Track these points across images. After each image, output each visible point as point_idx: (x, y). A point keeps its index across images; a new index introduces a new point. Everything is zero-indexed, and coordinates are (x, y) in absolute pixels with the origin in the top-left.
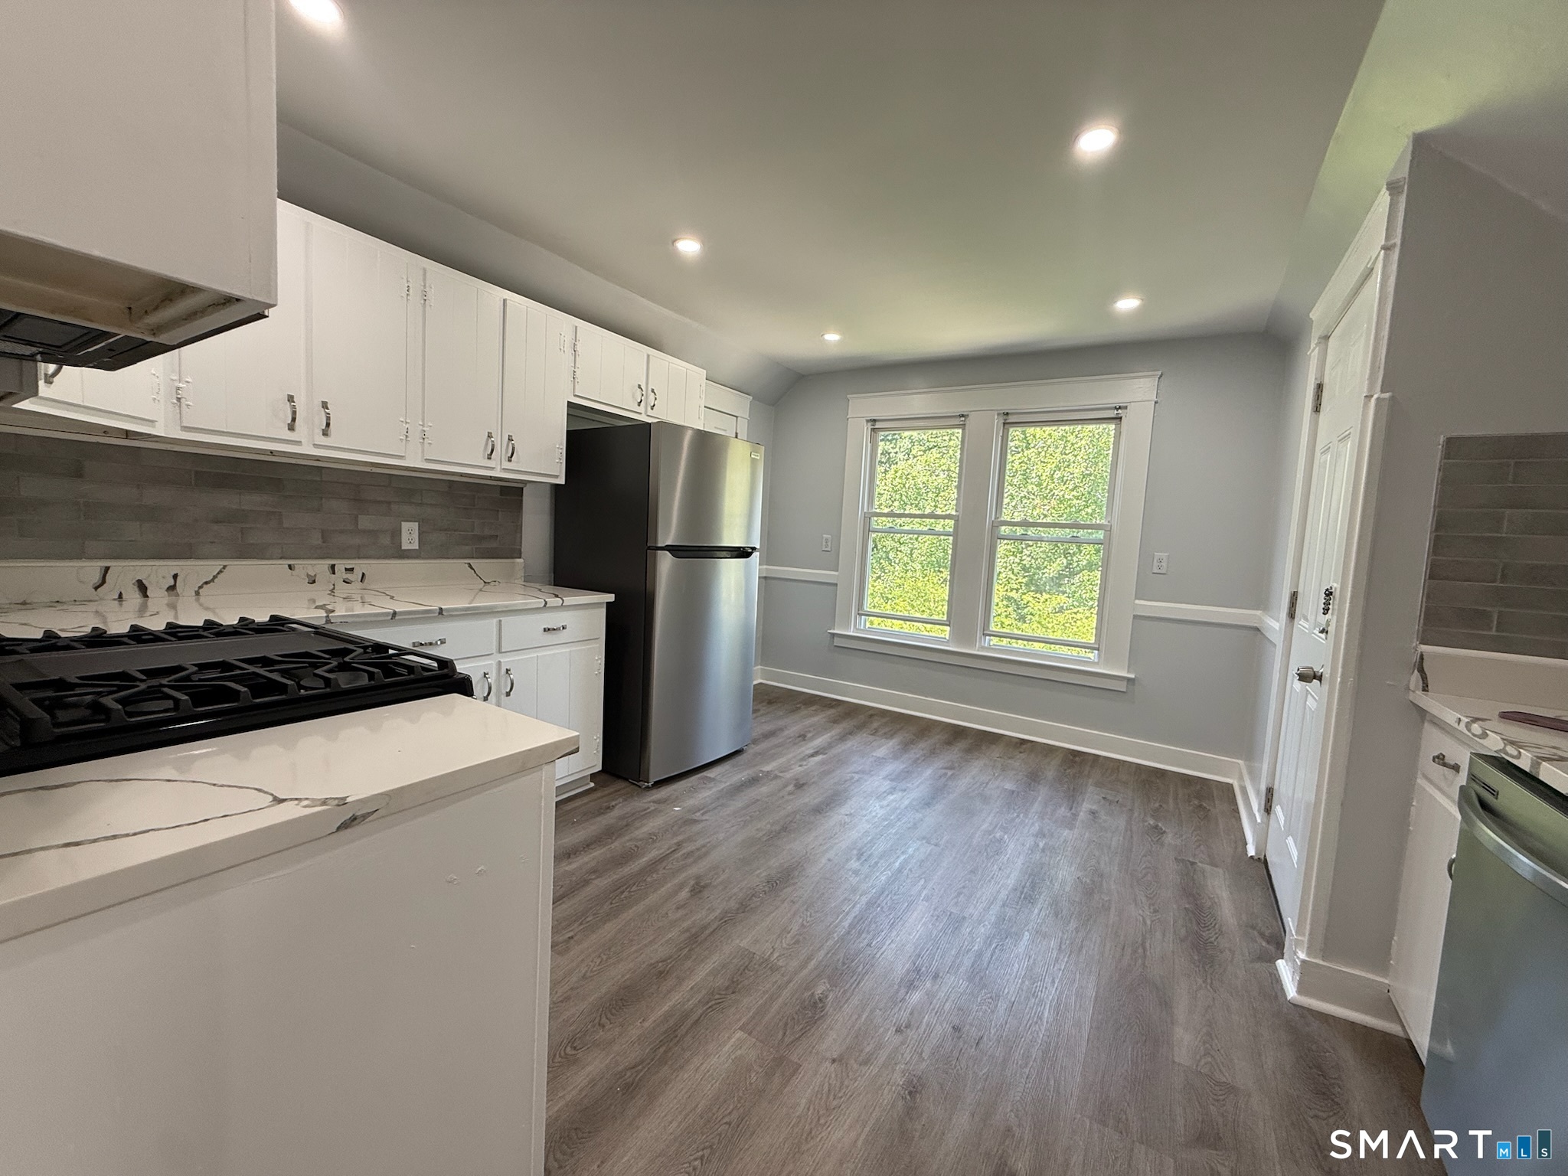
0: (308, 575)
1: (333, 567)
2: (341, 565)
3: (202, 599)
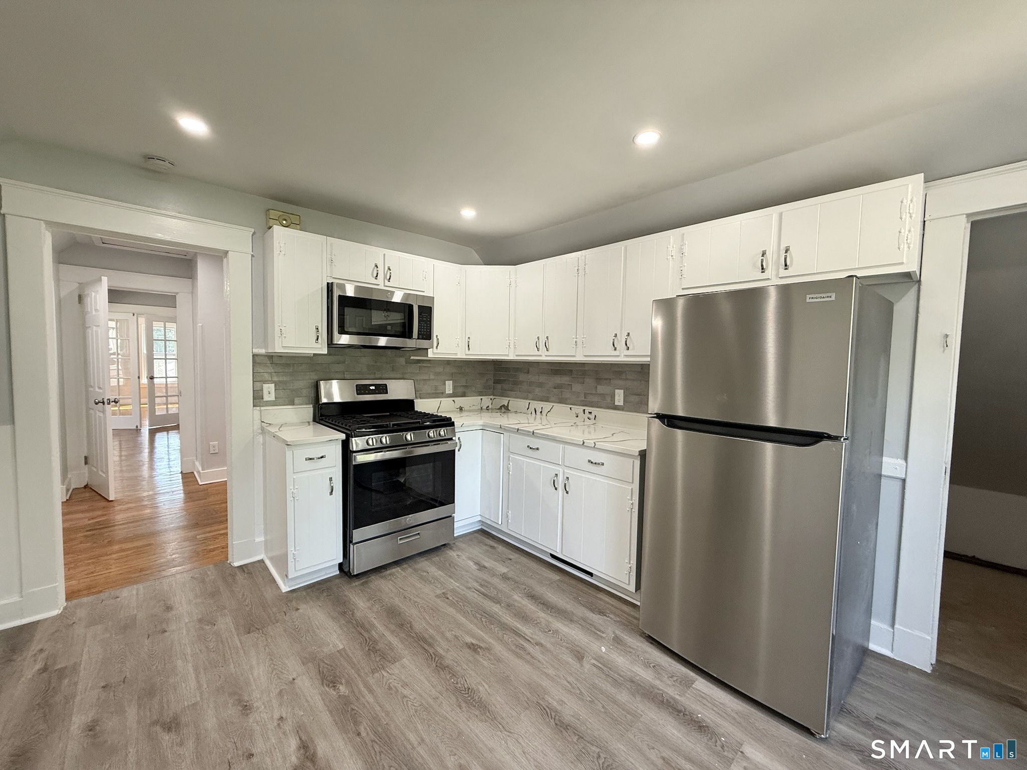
0: (576, 413)
1: (584, 410)
2: (588, 409)
3: (548, 418)
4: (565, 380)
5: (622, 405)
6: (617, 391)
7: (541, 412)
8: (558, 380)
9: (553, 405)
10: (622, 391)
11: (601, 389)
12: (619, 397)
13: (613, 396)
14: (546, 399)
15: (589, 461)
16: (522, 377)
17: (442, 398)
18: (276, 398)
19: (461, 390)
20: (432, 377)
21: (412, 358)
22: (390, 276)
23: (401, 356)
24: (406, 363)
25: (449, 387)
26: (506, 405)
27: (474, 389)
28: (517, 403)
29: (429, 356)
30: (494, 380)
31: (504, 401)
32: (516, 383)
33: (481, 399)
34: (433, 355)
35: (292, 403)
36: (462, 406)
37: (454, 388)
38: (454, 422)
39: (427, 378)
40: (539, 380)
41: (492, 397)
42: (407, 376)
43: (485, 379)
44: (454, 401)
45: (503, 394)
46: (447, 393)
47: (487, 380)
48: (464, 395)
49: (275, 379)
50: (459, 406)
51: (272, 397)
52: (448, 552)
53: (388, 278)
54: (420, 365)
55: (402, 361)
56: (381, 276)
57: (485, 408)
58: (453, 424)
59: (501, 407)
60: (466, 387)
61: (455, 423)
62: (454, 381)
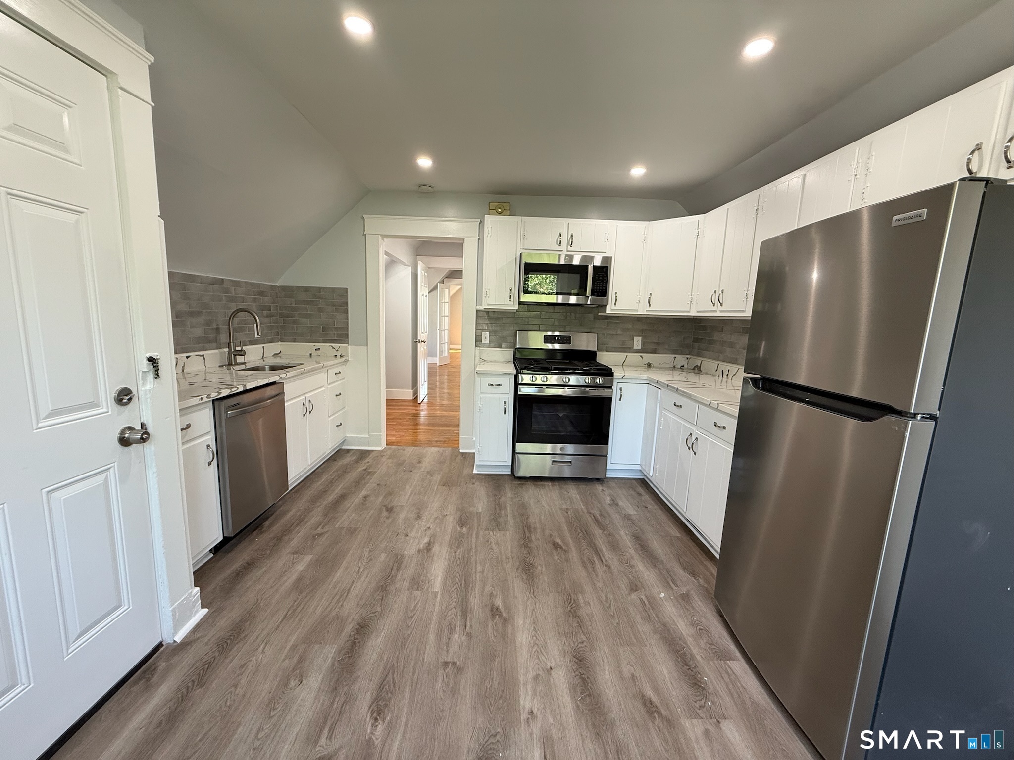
3: (733, 381)
9: (739, 367)
15: (715, 424)
17: (630, 352)
18: (490, 342)
19: (652, 347)
20: (620, 332)
21: (599, 314)
22: (572, 242)
23: (590, 313)
24: (594, 319)
25: (638, 343)
26: (699, 365)
27: (667, 347)
28: (709, 364)
29: (607, 312)
30: (694, 338)
31: (697, 361)
32: (711, 342)
33: (675, 357)
34: (611, 311)
35: (500, 347)
36: (650, 363)
37: (643, 344)
38: (613, 373)
39: (614, 333)
40: (730, 340)
41: (688, 356)
42: (592, 330)
43: (682, 337)
44: (641, 356)
45: (698, 355)
46: (634, 348)
47: (684, 338)
48: (654, 352)
49: (490, 328)
50: (647, 363)
51: (487, 342)
52: (597, 486)
53: (570, 244)
54: (608, 321)
55: (591, 316)
56: (564, 243)
57: (679, 367)
58: (612, 374)
59: (695, 367)
60: (658, 344)
61: (615, 374)
62: (644, 338)
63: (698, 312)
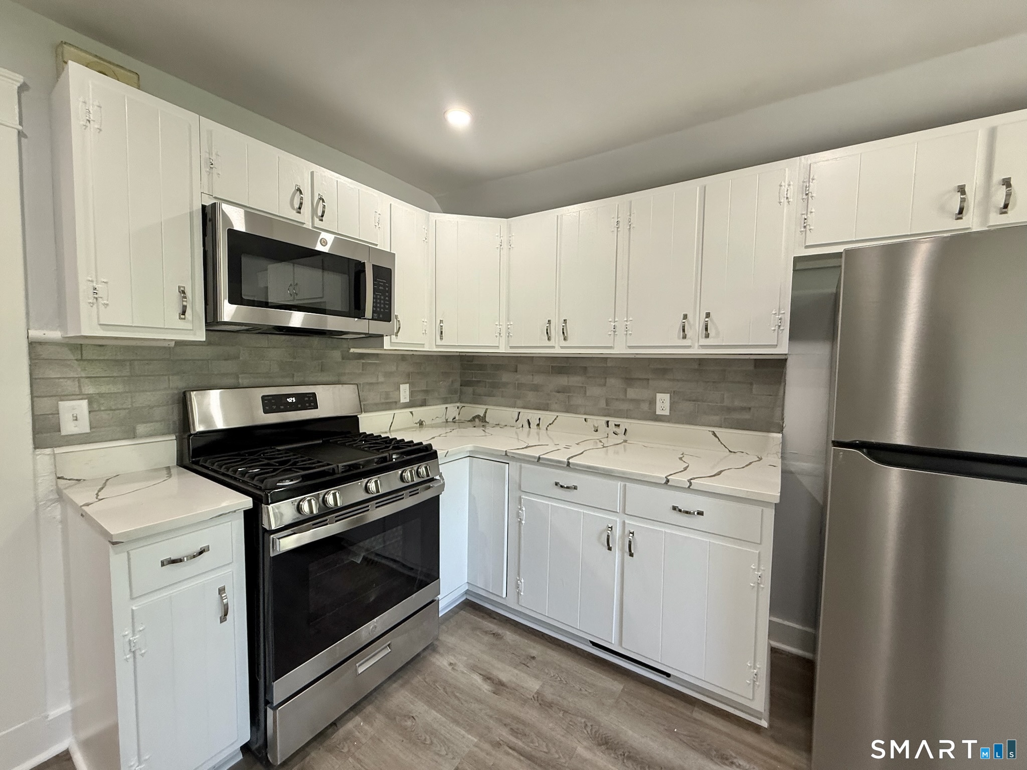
0: (594, 426)
2: (613, 421)
3: (548, 432)
4: (575, 380)
5: (668, 414)
6: (659, 396)
7: (538, 425)
8: (563, 381)
9: (557, 415)
10: (667, 397)
11: (632, 393)
12: (663, 404)
13: (653, 402)
14: (545, 408)
15: (674, 508)
16: (506, 377)
17: (396, 409)
18: (91, 428)
19: (420, 397)
20: (381, 379)
21: (352, 350)
22: (323, 212)
23: (334, 348)
24: (343, 359)
25: (405, 393)
26: (482, 415)
27: (436, 394)
28: (495, 413)
29: (385, 348)
30: (461, 381)
31: (479, 410)
32: (495, 386)
33: (447, 408)
34: (391, 346)
35: (132, 435)
36: (422, 420)
37: (412, 393)
39: (374, 380)
40: (532, 381)
41: (458, 404)
42: (344, 379)
43: (451, 380)
44: (411, 413)
45: (476, 400)
46: (401, 402)
47: (452, 382)
48: (424, 404)
49: (90, 389)
50: (418, 421)
51: (83, 426)
52: (434, 660)
53: (320, 214)
54: (364, 361)
55: (337, 355)
56: (307, 209)
57: (451, 420)
59: (474, 418)
60: (426, 392)
62: (412, 385)
63: (511, 347)
